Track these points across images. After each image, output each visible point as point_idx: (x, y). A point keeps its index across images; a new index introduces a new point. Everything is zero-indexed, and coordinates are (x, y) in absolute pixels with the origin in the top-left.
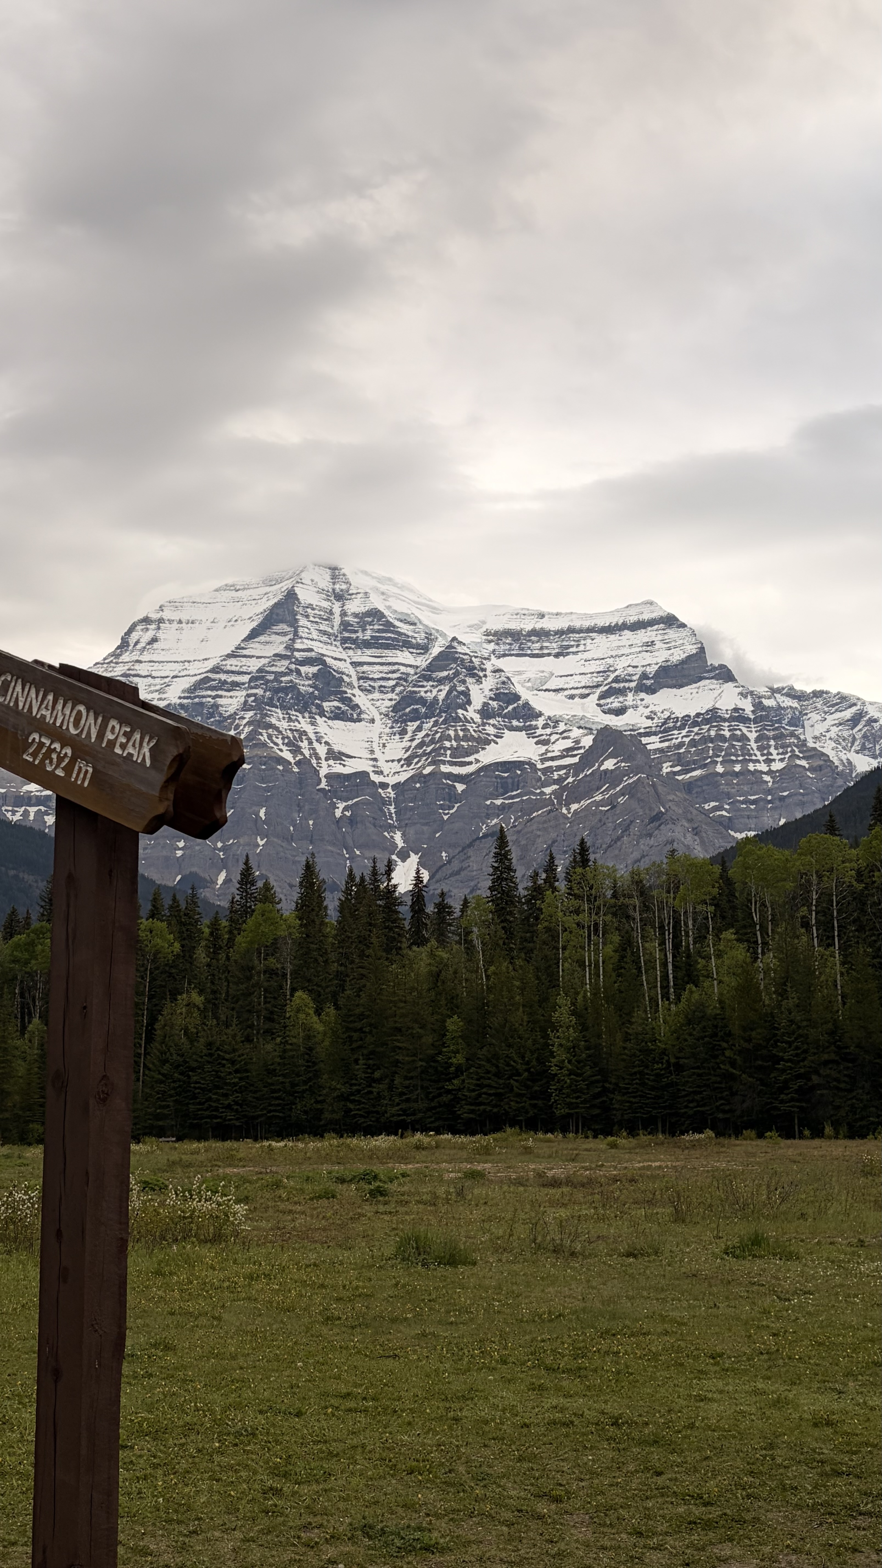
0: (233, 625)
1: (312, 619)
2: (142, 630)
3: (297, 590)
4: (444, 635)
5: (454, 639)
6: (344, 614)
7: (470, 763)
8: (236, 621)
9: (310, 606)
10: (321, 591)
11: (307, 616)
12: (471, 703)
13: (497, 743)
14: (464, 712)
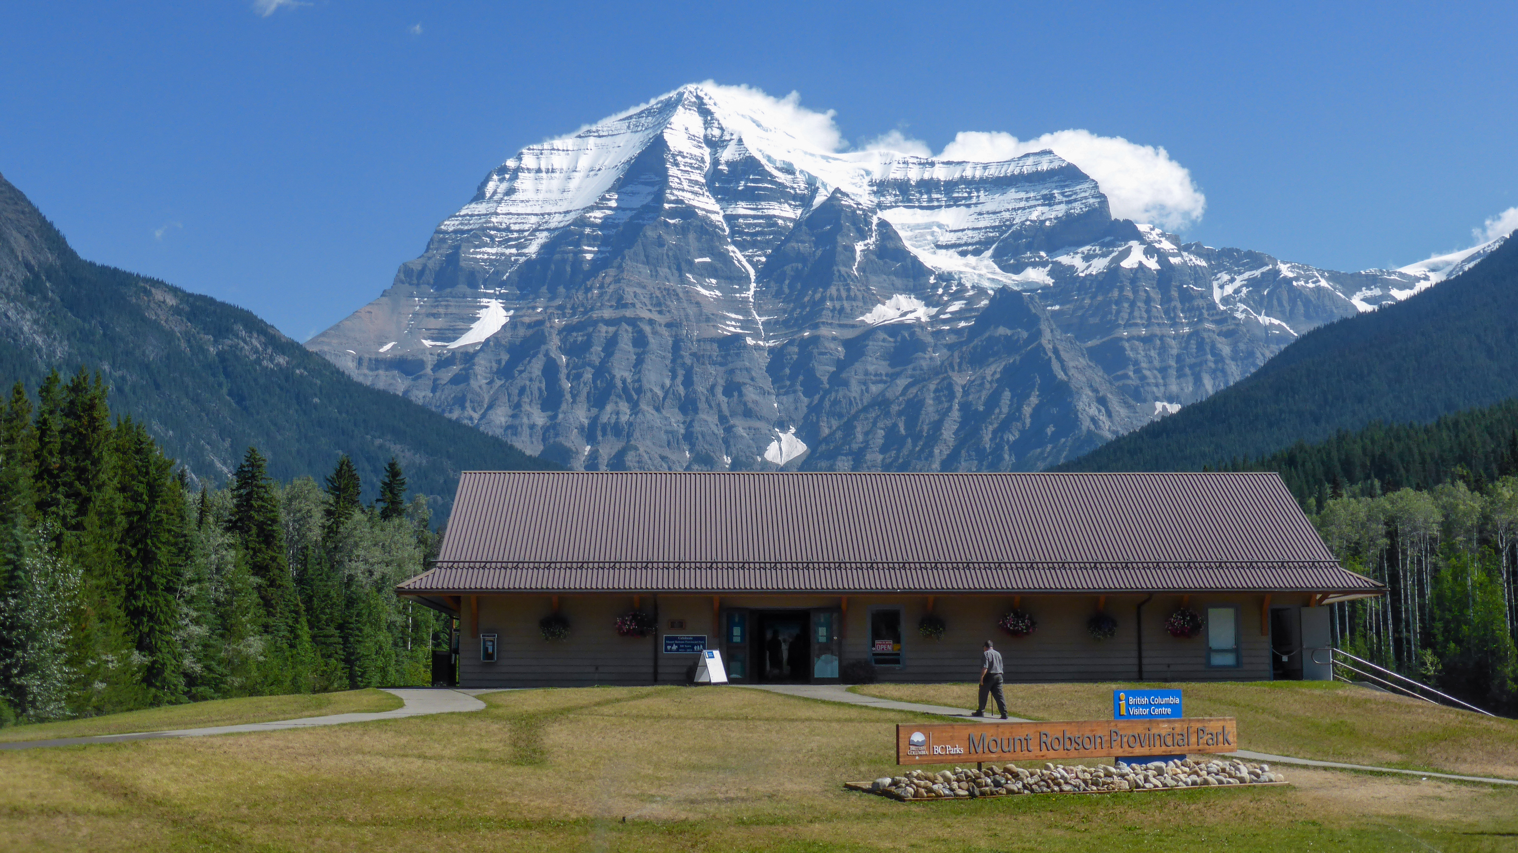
0: (596, 174)
1: (682, 168)
2: (499, 180)
4: (827, 185)
5: (837, 190)
6: (716, 162)
7: (853, 326)
8: (600, 170)
10: (692, 137)
11: (676, 164)
12: (855, 260)
13: (884, 304)
14: (847, 270)
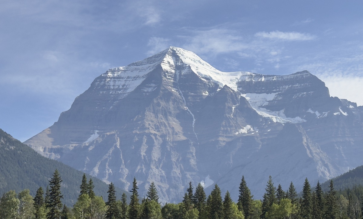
0: (135, 80)
1: (168, 77)
2: (99, 81)
3: (162, 65)
4: (222, 84)
5: (226, 85)
6: (180, 75)
7: (231, 137)
8: (137, 78)
9: (167, 72)
10: (171, 66)
11: (165, 76)
12: (232, 112)
13: (243, 129)
14: (229, 115)
